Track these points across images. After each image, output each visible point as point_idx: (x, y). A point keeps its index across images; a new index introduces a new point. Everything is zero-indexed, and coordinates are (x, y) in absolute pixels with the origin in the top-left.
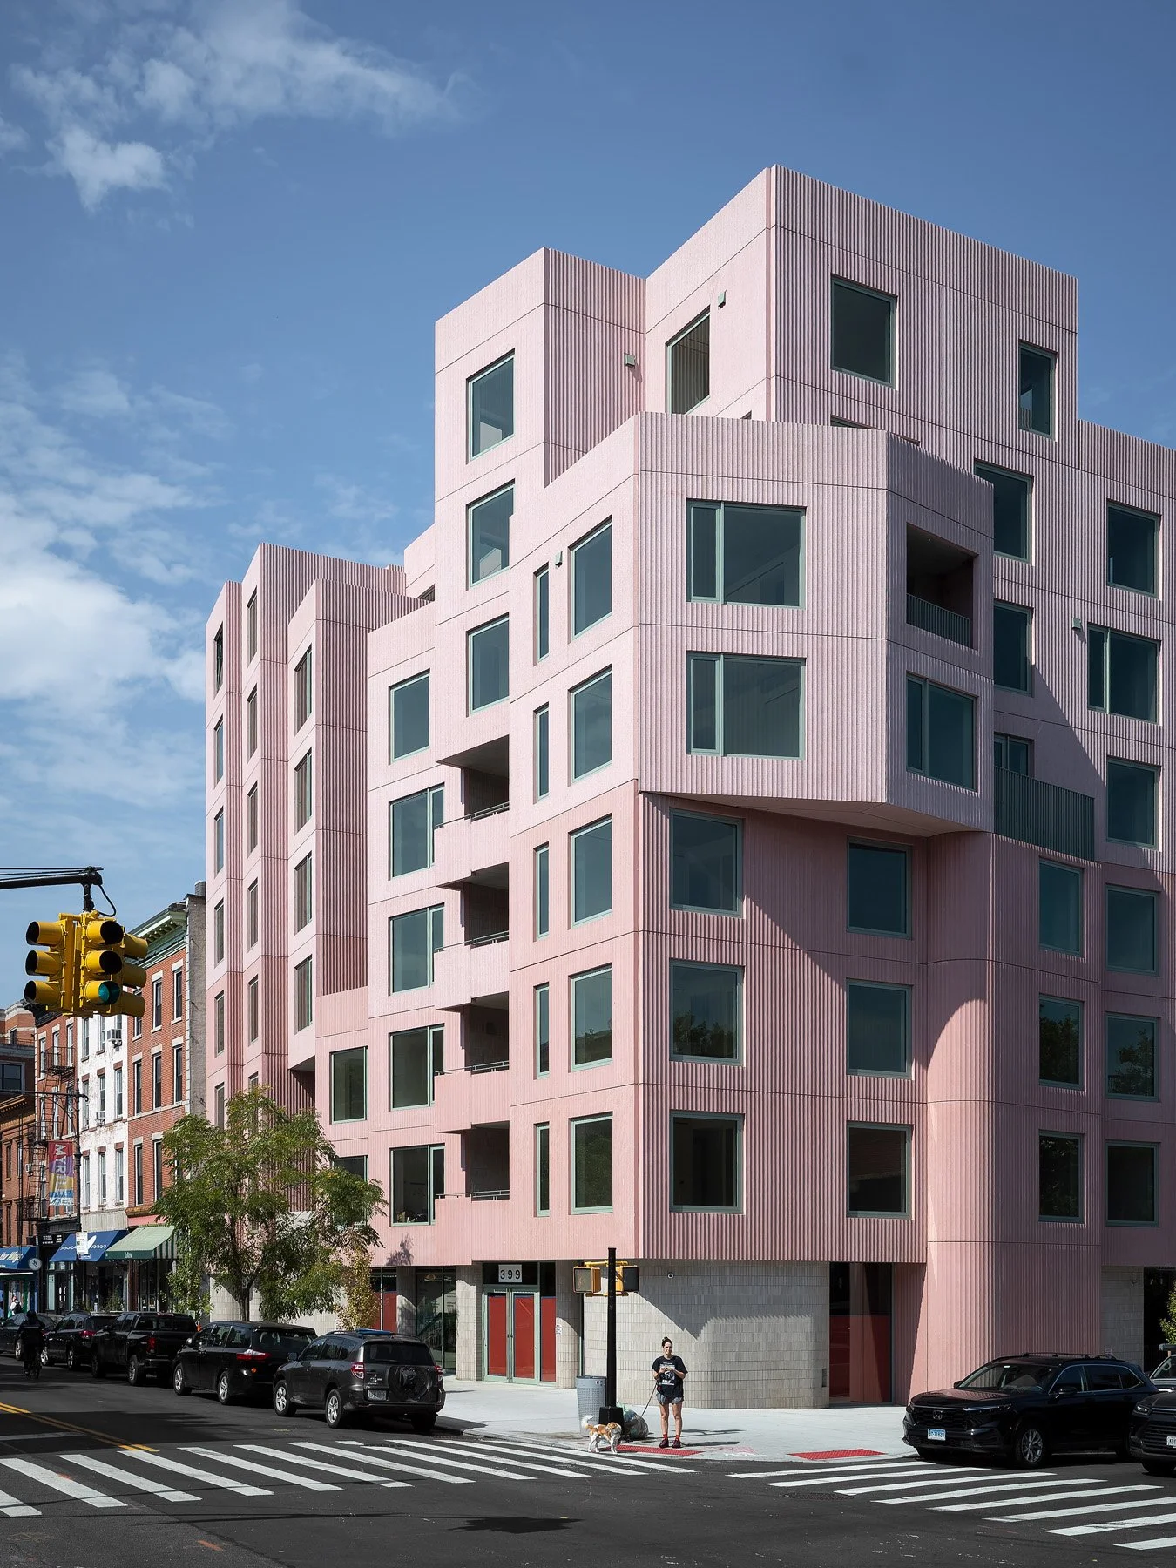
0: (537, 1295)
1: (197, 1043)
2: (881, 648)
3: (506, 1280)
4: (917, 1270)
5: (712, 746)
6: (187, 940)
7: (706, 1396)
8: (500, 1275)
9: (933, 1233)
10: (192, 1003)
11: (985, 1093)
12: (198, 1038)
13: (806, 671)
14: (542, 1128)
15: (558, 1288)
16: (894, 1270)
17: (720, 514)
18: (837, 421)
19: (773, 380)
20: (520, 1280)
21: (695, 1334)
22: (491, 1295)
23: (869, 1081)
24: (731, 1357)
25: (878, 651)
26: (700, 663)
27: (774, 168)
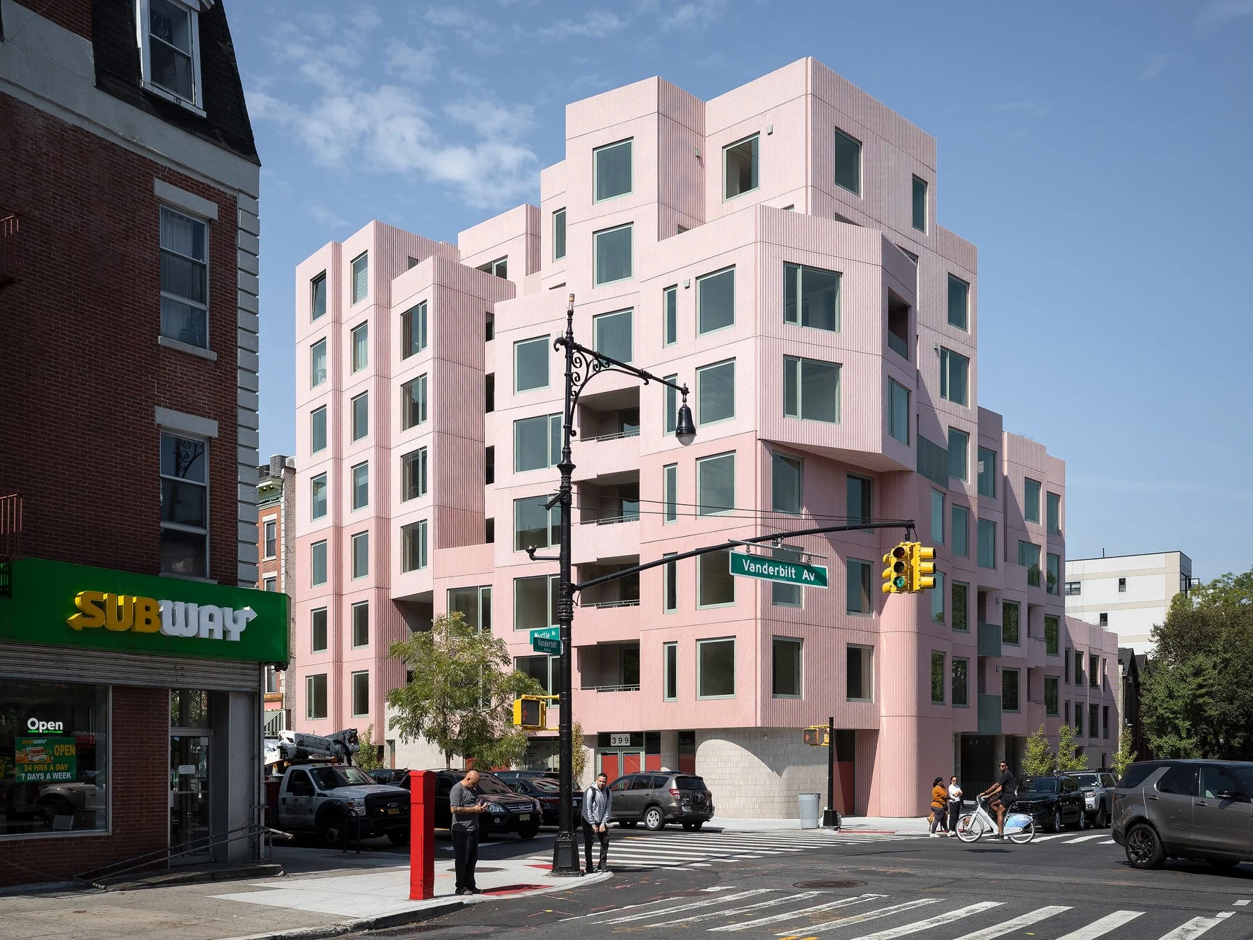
0: (643, 754)
1: (290, 576)
2: (879, 361)
3: (617, 744)
4: (874, 733)
5: (795, 413)
6: (282, 499)
7: (784, 811)
8: (612, 741)
9: (883, 712)
10: (286, 547)
11: (914, 628)
12: (291, 573)
13: (842, 370)
14: (670, 645)
15: (662, 748)
16: (856, 734)
17: (800, 272)
18: (839, 218)
19: (810, 188)
20: (629, 744)
21: (780, 774)
22: (603, 754)
23: (856, 618)
24: (795, 787)
25: (877, 363)
26: (790, 362)
27: (810, 58)
